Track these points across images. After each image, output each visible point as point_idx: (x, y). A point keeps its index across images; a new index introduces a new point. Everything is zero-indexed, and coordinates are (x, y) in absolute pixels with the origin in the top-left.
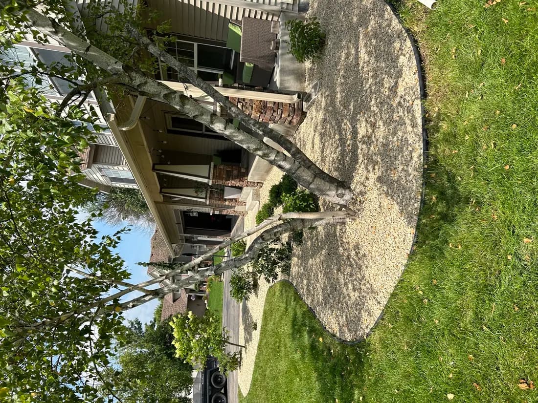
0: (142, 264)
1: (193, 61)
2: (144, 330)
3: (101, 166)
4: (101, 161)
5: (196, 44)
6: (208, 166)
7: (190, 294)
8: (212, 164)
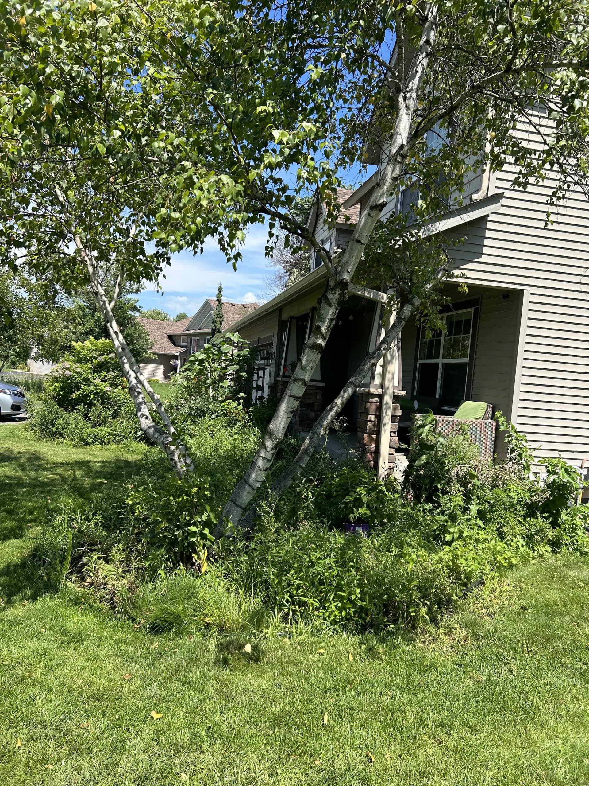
0: (220, 292)
1: (431, 358)
2: (130, 296)
3: (334, 238)
4: (340, 239)
5: (466, 360)
6: (319, 379)
7: (179, 358)
8: (322, 384)
